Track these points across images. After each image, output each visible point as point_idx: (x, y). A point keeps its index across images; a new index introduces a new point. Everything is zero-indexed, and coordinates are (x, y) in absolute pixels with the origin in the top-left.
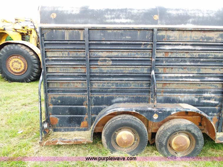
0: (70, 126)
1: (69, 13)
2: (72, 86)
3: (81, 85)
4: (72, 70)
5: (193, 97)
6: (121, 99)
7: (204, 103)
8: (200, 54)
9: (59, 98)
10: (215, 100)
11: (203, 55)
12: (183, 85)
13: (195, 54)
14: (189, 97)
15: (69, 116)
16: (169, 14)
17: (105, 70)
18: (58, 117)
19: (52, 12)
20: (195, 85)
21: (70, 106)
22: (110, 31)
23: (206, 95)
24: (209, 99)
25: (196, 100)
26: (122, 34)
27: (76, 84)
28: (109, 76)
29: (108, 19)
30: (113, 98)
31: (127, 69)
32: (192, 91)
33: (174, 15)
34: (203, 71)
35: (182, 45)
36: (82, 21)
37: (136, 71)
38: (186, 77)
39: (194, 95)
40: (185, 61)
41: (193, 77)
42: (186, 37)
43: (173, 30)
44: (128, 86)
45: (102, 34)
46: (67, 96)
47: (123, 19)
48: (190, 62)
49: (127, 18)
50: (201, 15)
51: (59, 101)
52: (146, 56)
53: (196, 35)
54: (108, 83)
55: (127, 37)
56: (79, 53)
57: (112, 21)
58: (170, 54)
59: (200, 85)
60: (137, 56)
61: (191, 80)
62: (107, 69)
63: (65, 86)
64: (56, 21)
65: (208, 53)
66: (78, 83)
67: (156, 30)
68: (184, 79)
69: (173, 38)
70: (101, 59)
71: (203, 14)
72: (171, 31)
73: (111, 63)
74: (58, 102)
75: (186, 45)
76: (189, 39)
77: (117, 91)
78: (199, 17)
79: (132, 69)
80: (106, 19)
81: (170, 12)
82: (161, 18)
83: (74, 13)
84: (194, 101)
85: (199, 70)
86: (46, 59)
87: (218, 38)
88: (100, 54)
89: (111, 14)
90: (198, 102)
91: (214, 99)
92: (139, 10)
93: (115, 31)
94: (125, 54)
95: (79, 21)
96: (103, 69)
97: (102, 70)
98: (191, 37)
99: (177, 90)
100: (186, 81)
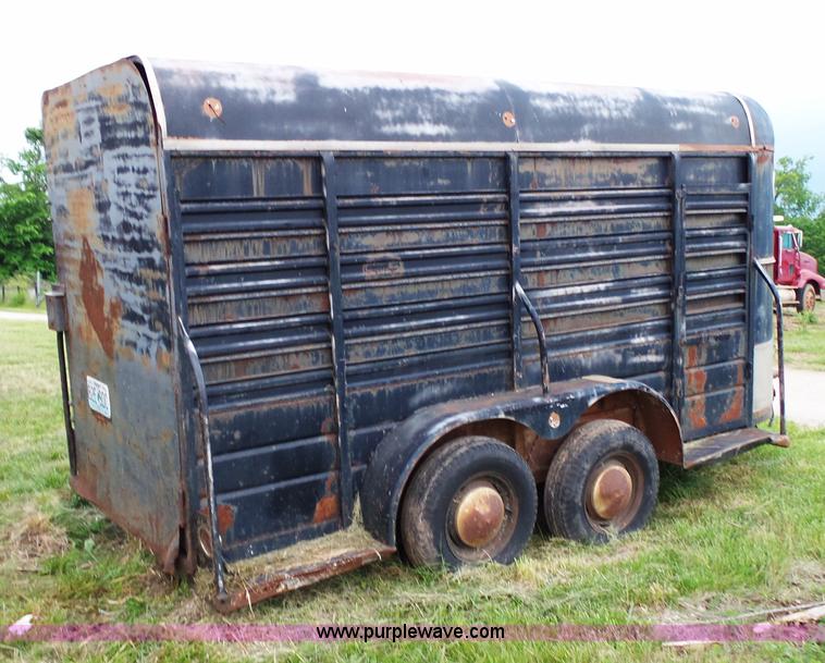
0: (277, 528)
2: (280, 370)
3: (311, 358)
4: (279, 308)
5: (611, 352)
6: (436, 391)
7: (635, 365)
8: (615, 223)
9: (238, 423)
10: (657, 353)
11: (620, 227)
12: (586, 318)
13: (603, 225)
14: (603, 352)
15: (272, 487)
16: (537, 110)
17: (384, 294)
18: (234, 502)
20: (611, 315)
21: (274, 448)
22: (390, 164)
23: (638, 341)
24: (643, 350)
25: (619, 358)
26: (425, 173)
27: (293, 360)
28: (399, 317)
29: (387, 122)
30: (411, 391)
31: (446, 285)
32: (606, 334)
33: (548, 112)
34: (625, 272)
35: (575, 200)
36: (310, 128)
37: (470, 289)
38: (592, 295)
39: (613, 344)
40: (585, 248)
41: (607, 293)
42: (580, 176)
43: (550, 157)
44: (451, 343)
45: (369, 174)
46: (265, 408)
47: (427, 124)
48: (597, 247)
49: (436, 121)
50: (605, 114)
51: (237, 435)
52: (493, 240)
53: (601, 171)
54: (395, 340)
55: (440, 181)
56: (300, 244)
57: (398, 129)
58: (549, 228)
59: (622, 315)
60: (469, 240)
61: (604, 300)
62: (389, 291)
63: (255, 374)
65: (630, 221)
66: (301, 355)
67: (514, 158)
68: (587, 301)
69: (553, 180)
70: (371, 257)
71: (609, 109)
73: (401, 270)
74: (232, 438)
75: (583, 199)
76: (586, 183)
77: (422, 366)
78: (603, 120)
79: (458, 285)
80: (381, 122)
81: (538, 102)
82: (521, 123)
83: (279, 98)
84: (614, 364)
85: (616, 271)
87: (644, 176)
88: (368, 241)
89: (391, 107)
90: (623, 365)
91: (653, 351)
92: (462, 96)
93: (406, 163)
94: (438, 236)
95: (301, 128)
96: (377, 293)
97: (374, 298)
98: (590, 176)
99: (574, 336)
100: (593, 306)
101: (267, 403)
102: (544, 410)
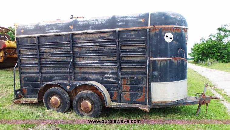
0: (33, 95)
1: (29, 29)
2: (32, 70)
3: (37, 69)
4: (32, 61)
5: (99, 77)
6: (57, 78)
7: (106, 81)
8: (99, 48)
9: (27, 77)
10: (113, 79)
11: (101, 49)
12: (92, 68)
13: (96, 48)
14: (96, 77)
15: (32, 88)
16: (79, 25)
17: (48, 60)
18: (27, 89)
19: (22, 29)
20: (99, 68)
21: (32, 82)
22: (49, 37)
23: (106, 75)
24: (109, 78)
25: (101, 79)
26: (55, 38)
27: (34, 69)
28: (50, 64)
29: (47, 30)
30: (53, 77)
31: (59, 59)
32: (97, 72)
33: (81, 25)
34: (102, 59)
35: (87, 43)
36: (35, 33)
37: (64, 60)
38: (92, 63)
39: (99, 75)
40: (90, 53)
41: (96, 63)
42: (89, 38)
43: (81, 34)
44: (60, 70)
45: (45, 39)
46: (30, 76)
47: (54, 30)
48: (94, 53)
49: (56, 29)
50: (97, 23)
51: (27, 79)
52: (68, 51)
53: (95, 36)
54: (50, 68)
55: (58, 40)
56: (35, 51)
57: (49, 31)
58: (81, 49)
59: (102, 69)
60: (63, 51)
61: (95, 65)
62: (49, 59)
63: (29, 70)
64: (24, 34)
65: (104, 47)
68: (91, 65)
69: (82, 39)
70: (45, 53)
71: (98, 22)
72: (80, 35)
73: (50, 56)
74: (26, 79)
75: (89, 42)
76: (91, 39)
77: (54, 73)
78: (96, 25)
79: (61, 59)
80: (46, 30)
81: (80, 23)
82: (74, 28)
83: (31, 28)
84: (100, 80)
85: (100, 58)
86: (20, 54)
87: (108, 37)
88: (45, 51)
89: (49, 28)
90: (103, 80)
91: (112, 78)
92: (63, 24)
93: (51, 37)
94: (57, 50)
95: (34, 33)
96: (47, 59)
97: (46, 60)
98: (92, 37)
99: (88, 72)
100: (92, 66)
101: (30, 75)
102: (66, 85)
